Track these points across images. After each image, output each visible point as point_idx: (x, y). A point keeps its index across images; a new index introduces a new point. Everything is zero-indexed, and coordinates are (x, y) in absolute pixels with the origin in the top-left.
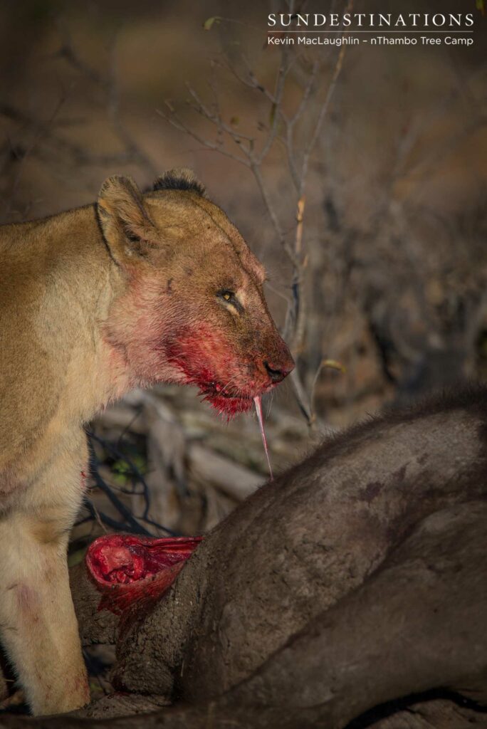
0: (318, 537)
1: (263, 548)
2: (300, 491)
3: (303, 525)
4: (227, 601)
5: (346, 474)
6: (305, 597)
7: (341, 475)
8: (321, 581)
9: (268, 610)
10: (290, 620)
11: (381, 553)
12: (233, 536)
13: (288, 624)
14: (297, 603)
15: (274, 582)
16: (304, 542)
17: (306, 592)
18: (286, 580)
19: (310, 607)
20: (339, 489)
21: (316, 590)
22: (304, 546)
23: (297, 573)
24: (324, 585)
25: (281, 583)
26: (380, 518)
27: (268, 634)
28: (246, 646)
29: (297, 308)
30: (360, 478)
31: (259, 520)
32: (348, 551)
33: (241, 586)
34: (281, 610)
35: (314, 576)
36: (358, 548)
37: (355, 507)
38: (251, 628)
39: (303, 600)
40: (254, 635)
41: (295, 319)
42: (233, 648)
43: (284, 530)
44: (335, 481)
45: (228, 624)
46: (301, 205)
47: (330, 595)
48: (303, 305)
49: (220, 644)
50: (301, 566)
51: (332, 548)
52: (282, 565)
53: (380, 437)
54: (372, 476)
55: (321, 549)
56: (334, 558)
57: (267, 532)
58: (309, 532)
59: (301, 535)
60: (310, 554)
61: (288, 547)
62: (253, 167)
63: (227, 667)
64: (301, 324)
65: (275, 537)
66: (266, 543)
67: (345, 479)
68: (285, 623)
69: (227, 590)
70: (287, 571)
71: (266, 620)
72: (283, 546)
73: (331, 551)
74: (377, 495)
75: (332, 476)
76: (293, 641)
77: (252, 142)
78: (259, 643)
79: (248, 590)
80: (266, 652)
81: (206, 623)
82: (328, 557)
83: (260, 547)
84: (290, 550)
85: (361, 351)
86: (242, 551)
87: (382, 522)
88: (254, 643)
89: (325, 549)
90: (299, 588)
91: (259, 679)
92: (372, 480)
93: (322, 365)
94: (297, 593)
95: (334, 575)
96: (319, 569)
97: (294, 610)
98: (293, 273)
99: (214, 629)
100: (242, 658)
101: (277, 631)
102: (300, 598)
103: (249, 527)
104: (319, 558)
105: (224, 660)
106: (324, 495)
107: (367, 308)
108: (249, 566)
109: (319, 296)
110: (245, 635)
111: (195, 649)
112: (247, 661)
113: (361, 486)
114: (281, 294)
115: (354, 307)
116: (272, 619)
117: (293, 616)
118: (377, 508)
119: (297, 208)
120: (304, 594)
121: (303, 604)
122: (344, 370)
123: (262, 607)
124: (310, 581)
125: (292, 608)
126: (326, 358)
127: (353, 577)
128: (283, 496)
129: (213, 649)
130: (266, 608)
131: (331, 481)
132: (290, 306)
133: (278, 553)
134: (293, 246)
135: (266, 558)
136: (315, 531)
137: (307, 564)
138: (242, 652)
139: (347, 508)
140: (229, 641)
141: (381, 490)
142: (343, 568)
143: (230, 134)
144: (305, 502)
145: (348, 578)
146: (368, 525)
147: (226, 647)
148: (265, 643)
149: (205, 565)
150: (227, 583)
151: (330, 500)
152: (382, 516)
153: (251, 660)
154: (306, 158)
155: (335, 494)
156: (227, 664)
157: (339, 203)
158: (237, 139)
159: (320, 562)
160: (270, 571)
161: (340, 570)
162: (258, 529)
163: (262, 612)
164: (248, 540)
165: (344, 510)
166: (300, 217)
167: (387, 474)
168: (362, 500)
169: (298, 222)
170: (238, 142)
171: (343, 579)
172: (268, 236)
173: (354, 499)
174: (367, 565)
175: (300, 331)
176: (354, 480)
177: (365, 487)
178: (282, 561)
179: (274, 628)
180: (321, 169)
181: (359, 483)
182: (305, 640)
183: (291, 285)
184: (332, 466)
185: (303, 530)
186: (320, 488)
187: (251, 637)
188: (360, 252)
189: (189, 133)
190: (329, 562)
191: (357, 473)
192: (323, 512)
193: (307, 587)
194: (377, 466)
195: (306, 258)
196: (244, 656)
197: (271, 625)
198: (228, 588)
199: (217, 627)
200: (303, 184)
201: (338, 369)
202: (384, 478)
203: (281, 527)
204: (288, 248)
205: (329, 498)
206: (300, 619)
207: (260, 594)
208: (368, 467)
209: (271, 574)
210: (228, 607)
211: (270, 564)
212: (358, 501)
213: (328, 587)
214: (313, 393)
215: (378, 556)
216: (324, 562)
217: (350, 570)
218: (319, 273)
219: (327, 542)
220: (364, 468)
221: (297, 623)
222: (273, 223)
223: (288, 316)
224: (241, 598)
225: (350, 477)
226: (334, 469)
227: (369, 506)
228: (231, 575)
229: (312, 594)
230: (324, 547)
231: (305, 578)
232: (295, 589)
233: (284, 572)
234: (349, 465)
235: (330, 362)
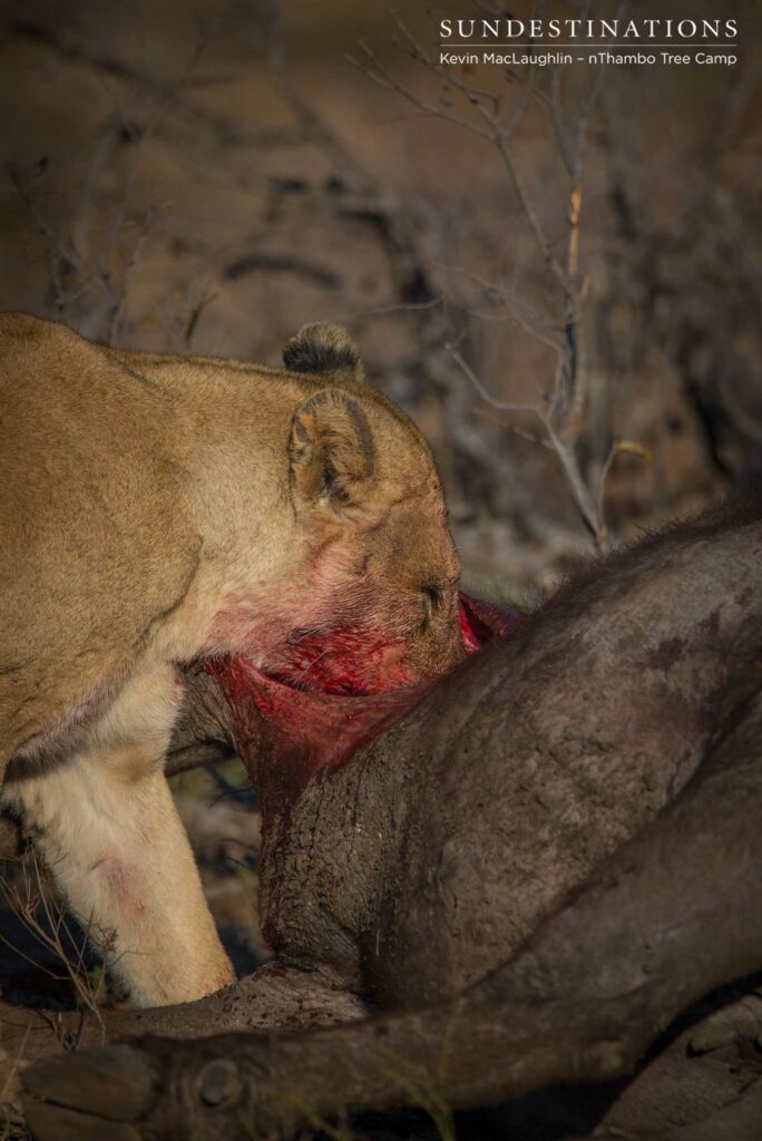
0: (588, 730)
1: (499, 750)
2: (551, 658)
3: (562, 712)
4: (448, 836)
5: (622, 628)
6: (576, 824)
7: (615, 629)
8: (598, 799)
9: (517, 848)
10: (555, 861)
11: (692, 751)
12: (444, 733)
13: (551, 868)
14: (563, 835)
15: (523, 804)
16: (567, 739)
17: (576, 817)
18: (542, 800)
19: (585, 840)
20: (614, 652)
21: (592, 813)
22: (567, 744)
23: (559, 788)
24: (603, 804)
25: (535, 805)
26: (686, 695)
27: (519, 885)
28: (485, 905)
29: (574, 362)
30: (647, 633)
31: (488, 705)
32: (640, 749)
33: (469, 812)
34: (537, 847)
35: (587, 790)
36: (654, 743)
37: (644, 680)
38: (490, 878)
39: (571, 829)
40: (496, 887)
41: (571, 378)
42: (463, 909)
43: (532, 721)
44: (607, 639)
45: (452, 871)
46: (576, 200)
47: (616, 819)
48: (582, 357)
49: (442, 904)
50: (565, 777)
51: (611, 745)
52: (534, 775)
53: (669, 565)
54: (665, 630)
55: (595, 748)
56: (616, 761)
57: (503, 724)
58: (573, 721)
59: (561, 727)
60: (577, 757)
61: (540, 748)
62: (498, 141)
63: (456, 939)
64: (579, 388)
65: (518, 732)
66: (503, 741)
67: (622, 636)
68: (546, 867)
69: (444, 818)
70: (543, 785)
71: (514, 864)
72: (533, 745)
73: (611, 750)
74: (677, 659)
75: (599, 632)
76: (572, 896)
77: (496, 101)
78: (505, 901)
79: (480, 817)
80: (518, 915)
81: (413, 872)
82: (606, 760)
83: (494, 748)
84: (546, 752)
85: (675, 427)
86: (466, 756)
87: (690, 701)
88: (497, 901)
89: (600, 748)
90: (565, 811)
91: (530, 959)
92: (666, 636)
93: (614, 452)
94: (562, 819)
95: (619, 788)
96: (594, 781)
97: (559, 847)
98: (566, 305)
99: (430, 880)
100: (478, 925)
101: (534, 881)
102: (568, 826)
103: (471, 719)
104: (592, 763)
105: (450, 928)
106: (591, 663)
107: (682, 360)
108: (479, 780)
109: (605, 344)
110: (481, 888)
111: (396, 912)
112: (488, 928)
113: (651, 646)
114: (548, 342)
115: (660, 358)
116: (523, 861)
117: (558, 856)
118: (679, 678)
119: (571, 204)
120: (574, 820)
121: (572, 838)
122: (649, 456)
123: (508, 845)
124: (581, 798)
125: (555, 843)
126: (620, 439)
127: (649, 790)
128: (523, 665)
129: (431, 913)
130: (513, 845)
131: (600, 640)
132: (563, 360)
133: (526, 758)
134: (564, 264)
135: (508, 765)
136: (584, 719)
137: (574, 773)
138: (478, 916)
139: (630, 682)
140: (455, 899)
141: (684, 650)
142: (632, 776)
143: (463, 89)
144: (560, 675)
145: (642, 791)
146: (668, 707)
147: (452, 908)
148: (515, 899)
149: (401, 779)
150: (443, 807)
151: (602, 670)
152: (688, 691)
153: (495, 926)
154: (583, 124)
155: (609, 661)
156: (455, 935)
157: (633, 195)
158: (473, 96)
159: (594, 768)
160: (515, 786)
161: (628, 781)
162: (488, 720)
163: (508, 852)
164: (473, 739)
165: (627, 685)
166: (574, 219)
167: (691, 624)
168: (655, 667)
169: (572, 225)
170: (475, 102)
171: (634, 794)
172: (523, 249)
173: (641, 666)
174: (671, 769)
175: (579, 398)
176: (638, 637)
177: (657, 647)
178: (533, 770)
179: (528, 876)
180: (604, 141)
181: (647, 641)
182: (595, 894)
183: (563, 326)
184: (598, 616)
185: (565, 719)
186: (584, 652)
187: (492, 890)
188: (668, 270)
189: (397, 89)
190: (610, 767)
191: (641, 625)
192: (593, 689)
193: (578, 810)
194: (672, 612)
195: (586, 283)
196: (481, 922)
197: (522, 871)
198: (447, 816)
199: (435, 878)
200: (579, 166)
201: (640, 456)
202: (686, 632)
203: (526, 716)
204: (556, 267)
205: (600, 666)
206: (570, 860)
207: (501, 824)
208: (657, 615)
209: (516, 791)
210: (450, 845)
211: (514, 775)
212: (648, 669)
213: (611, 807)
214: (601, 494)
215: (687, 755)
216: (601, 769)
217: (644, 779)
218: (605, 306)
219: (603, 737)
220: (651, 617)
221: (566, 866)
222: (532, 228)
223: (558, 375)
224: (471, 830)
225: (629, 631)
226: (602, 621)
227: (666, 677)
228: (449, 794)
229: (586, 820)
230: (599, 745)
231: (572, 795)
232: (557, 812)
233: (537, 788)
234: (626, 614)
235: (627, 445)
